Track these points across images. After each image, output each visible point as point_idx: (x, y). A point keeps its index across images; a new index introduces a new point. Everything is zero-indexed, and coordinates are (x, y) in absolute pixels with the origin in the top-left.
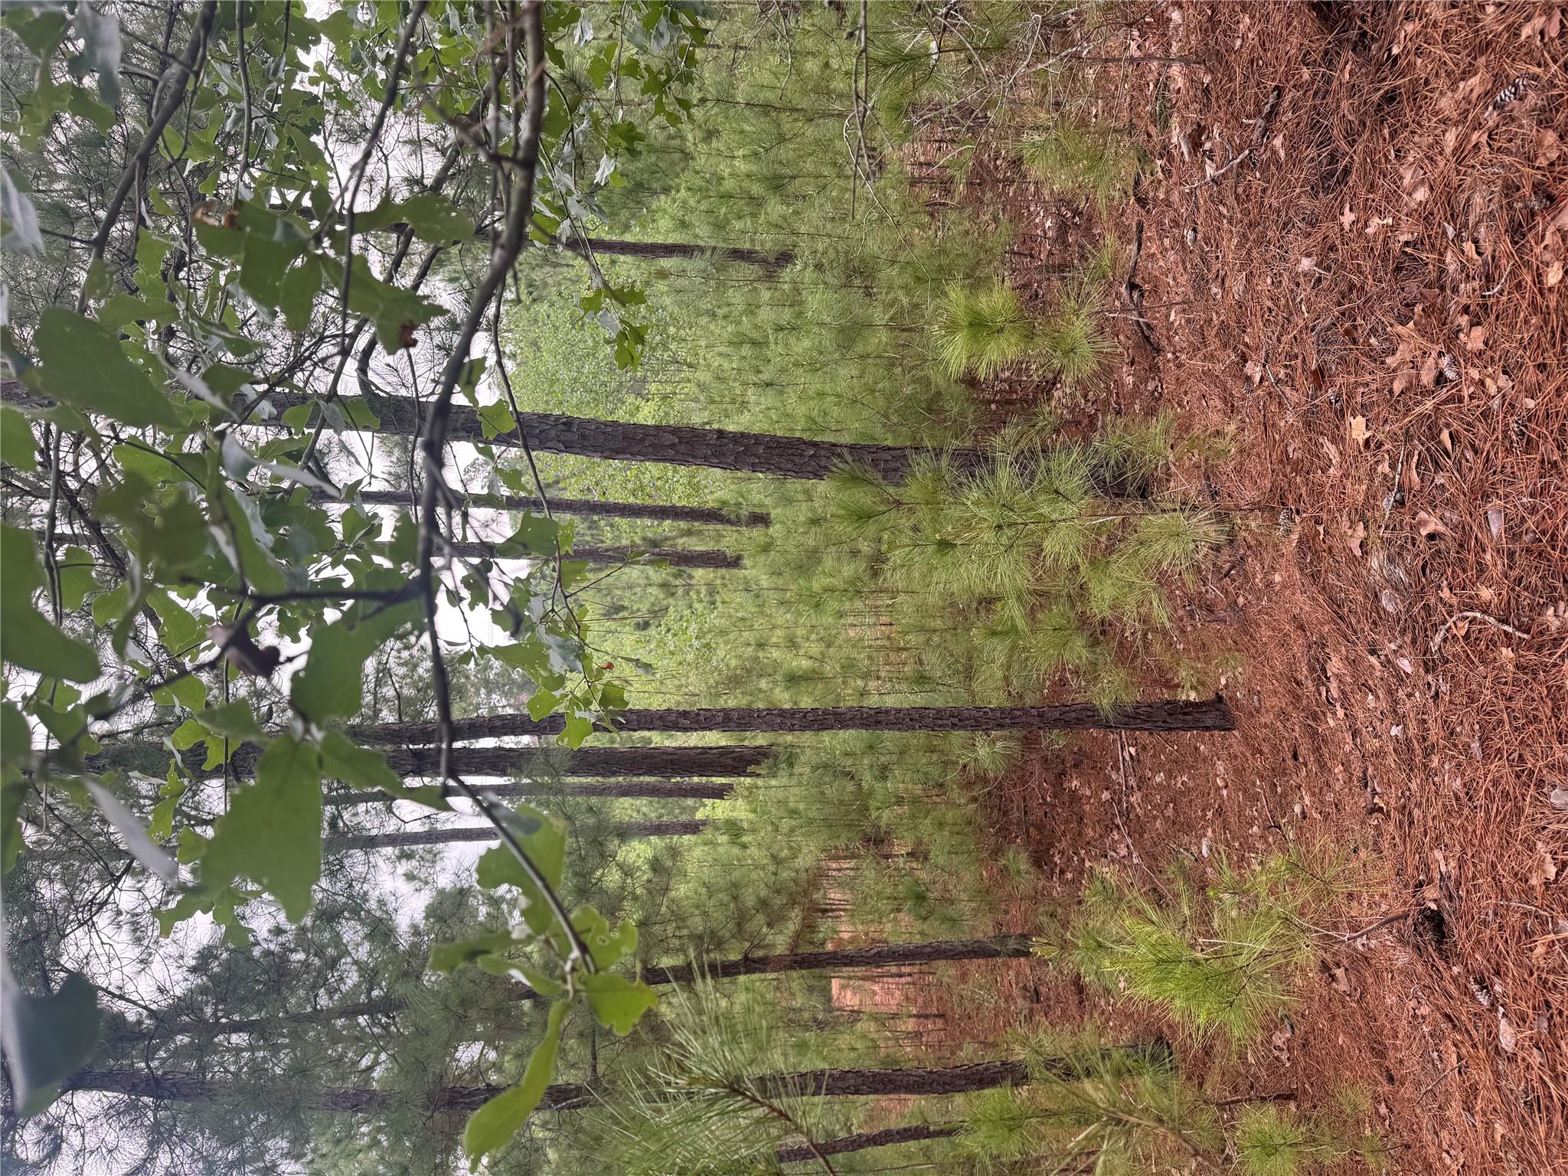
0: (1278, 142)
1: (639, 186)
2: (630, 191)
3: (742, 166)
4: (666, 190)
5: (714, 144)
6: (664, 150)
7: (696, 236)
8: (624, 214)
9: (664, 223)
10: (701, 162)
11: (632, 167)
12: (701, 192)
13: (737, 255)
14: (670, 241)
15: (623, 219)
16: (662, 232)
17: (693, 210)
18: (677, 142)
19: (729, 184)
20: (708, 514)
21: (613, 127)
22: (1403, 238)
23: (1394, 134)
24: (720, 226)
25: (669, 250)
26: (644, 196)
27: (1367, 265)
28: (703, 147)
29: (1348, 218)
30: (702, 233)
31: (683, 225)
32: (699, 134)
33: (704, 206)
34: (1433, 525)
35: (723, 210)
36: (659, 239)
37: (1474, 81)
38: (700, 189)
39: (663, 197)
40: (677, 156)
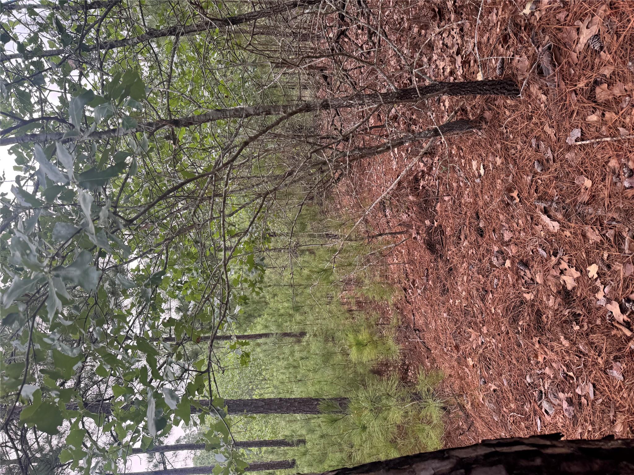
0: (430, 283)
1: (250, 315)
2: (247, 318)
3: (286, 305)
4: (260, 316)
5: (276, 298)
6: (258, 302)
7: (271, 330)
8: (244, 326)
9: (259, 327)
10: (272, 305)
11: (247, 309)
12: (272, 315)
13: (286, 335)
14: (261, 333)
15: (244, 328)
16: (259, 329)
17: (269, 321)
18: (263, 299)
19: (282, 311)
20: (280, 443)
21: (240, 297)
22: (464, 305)
23: (454, 278)
24: (279, 326)
25: (260, 336)
26: (252, 319)
27: (458, 313)
28: (272, 300)
29: (451, 301)
30: (273, 329)
31: (266, 327)
32: (271, 296)
33: (273, 319)
34: (494, 387)
35: (280, 320)
36: (258, 333)
37: (465, 264)
38: (272, 314)
39: (258, 318)
40: (264, 304)
